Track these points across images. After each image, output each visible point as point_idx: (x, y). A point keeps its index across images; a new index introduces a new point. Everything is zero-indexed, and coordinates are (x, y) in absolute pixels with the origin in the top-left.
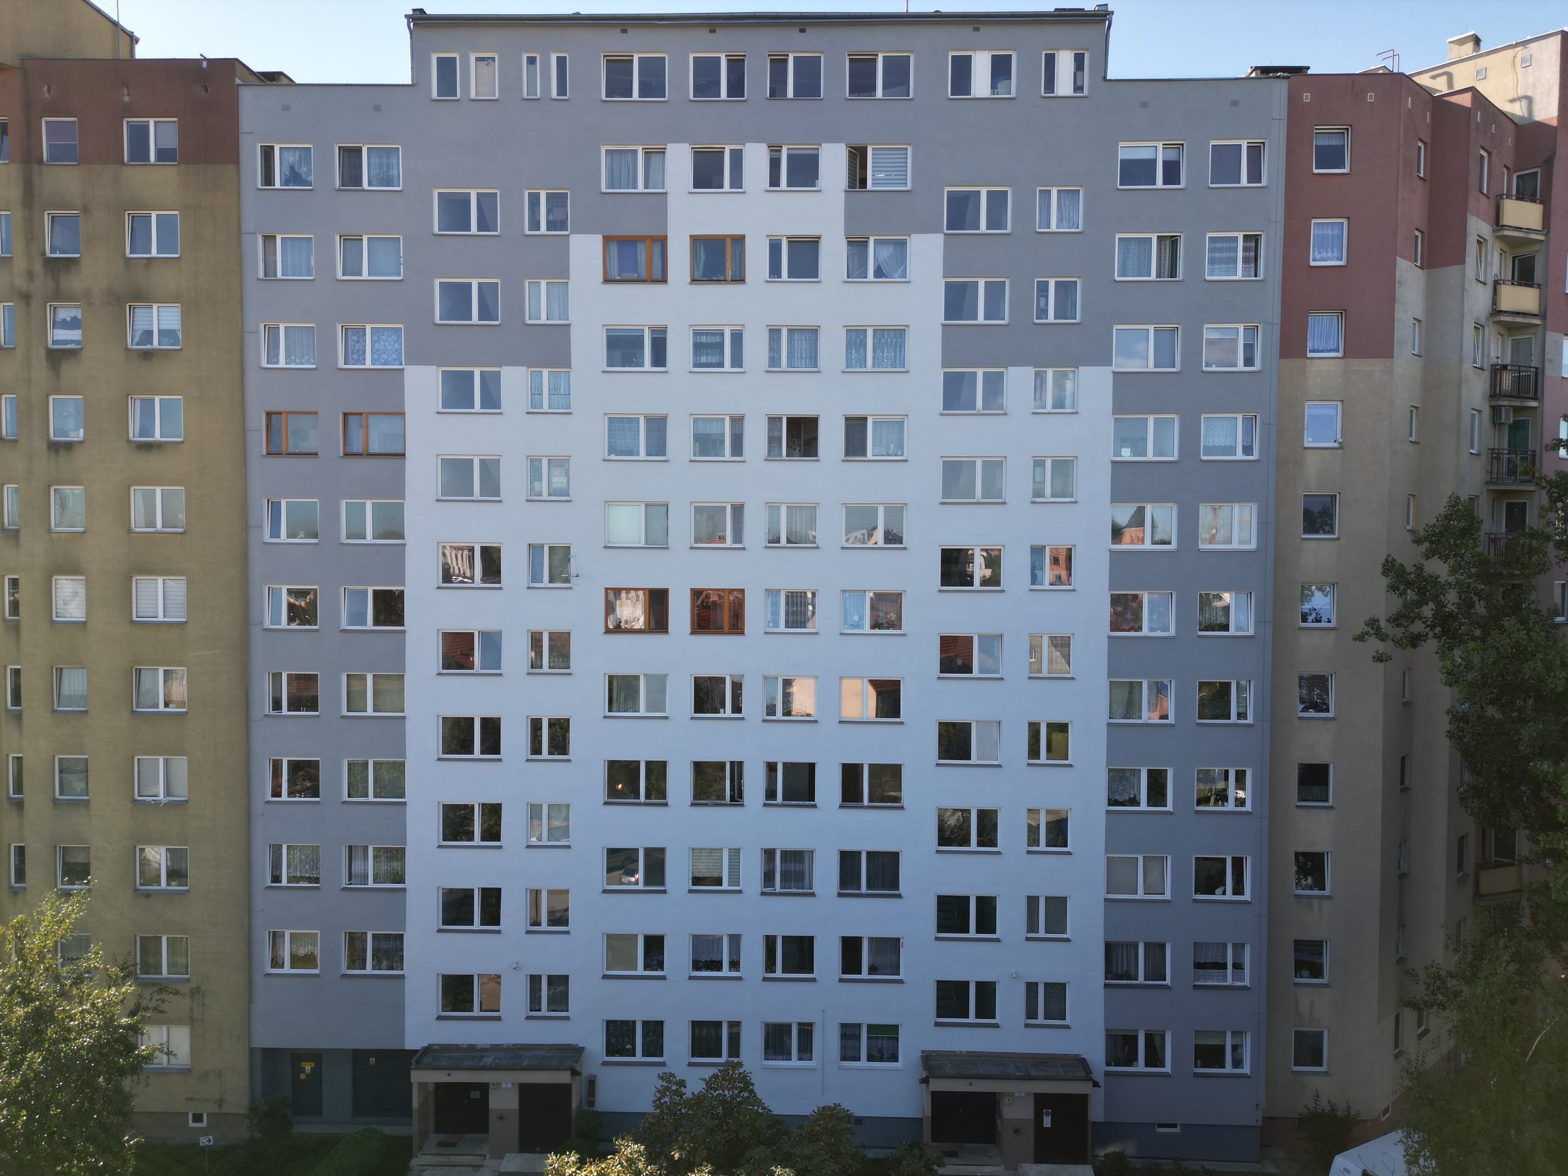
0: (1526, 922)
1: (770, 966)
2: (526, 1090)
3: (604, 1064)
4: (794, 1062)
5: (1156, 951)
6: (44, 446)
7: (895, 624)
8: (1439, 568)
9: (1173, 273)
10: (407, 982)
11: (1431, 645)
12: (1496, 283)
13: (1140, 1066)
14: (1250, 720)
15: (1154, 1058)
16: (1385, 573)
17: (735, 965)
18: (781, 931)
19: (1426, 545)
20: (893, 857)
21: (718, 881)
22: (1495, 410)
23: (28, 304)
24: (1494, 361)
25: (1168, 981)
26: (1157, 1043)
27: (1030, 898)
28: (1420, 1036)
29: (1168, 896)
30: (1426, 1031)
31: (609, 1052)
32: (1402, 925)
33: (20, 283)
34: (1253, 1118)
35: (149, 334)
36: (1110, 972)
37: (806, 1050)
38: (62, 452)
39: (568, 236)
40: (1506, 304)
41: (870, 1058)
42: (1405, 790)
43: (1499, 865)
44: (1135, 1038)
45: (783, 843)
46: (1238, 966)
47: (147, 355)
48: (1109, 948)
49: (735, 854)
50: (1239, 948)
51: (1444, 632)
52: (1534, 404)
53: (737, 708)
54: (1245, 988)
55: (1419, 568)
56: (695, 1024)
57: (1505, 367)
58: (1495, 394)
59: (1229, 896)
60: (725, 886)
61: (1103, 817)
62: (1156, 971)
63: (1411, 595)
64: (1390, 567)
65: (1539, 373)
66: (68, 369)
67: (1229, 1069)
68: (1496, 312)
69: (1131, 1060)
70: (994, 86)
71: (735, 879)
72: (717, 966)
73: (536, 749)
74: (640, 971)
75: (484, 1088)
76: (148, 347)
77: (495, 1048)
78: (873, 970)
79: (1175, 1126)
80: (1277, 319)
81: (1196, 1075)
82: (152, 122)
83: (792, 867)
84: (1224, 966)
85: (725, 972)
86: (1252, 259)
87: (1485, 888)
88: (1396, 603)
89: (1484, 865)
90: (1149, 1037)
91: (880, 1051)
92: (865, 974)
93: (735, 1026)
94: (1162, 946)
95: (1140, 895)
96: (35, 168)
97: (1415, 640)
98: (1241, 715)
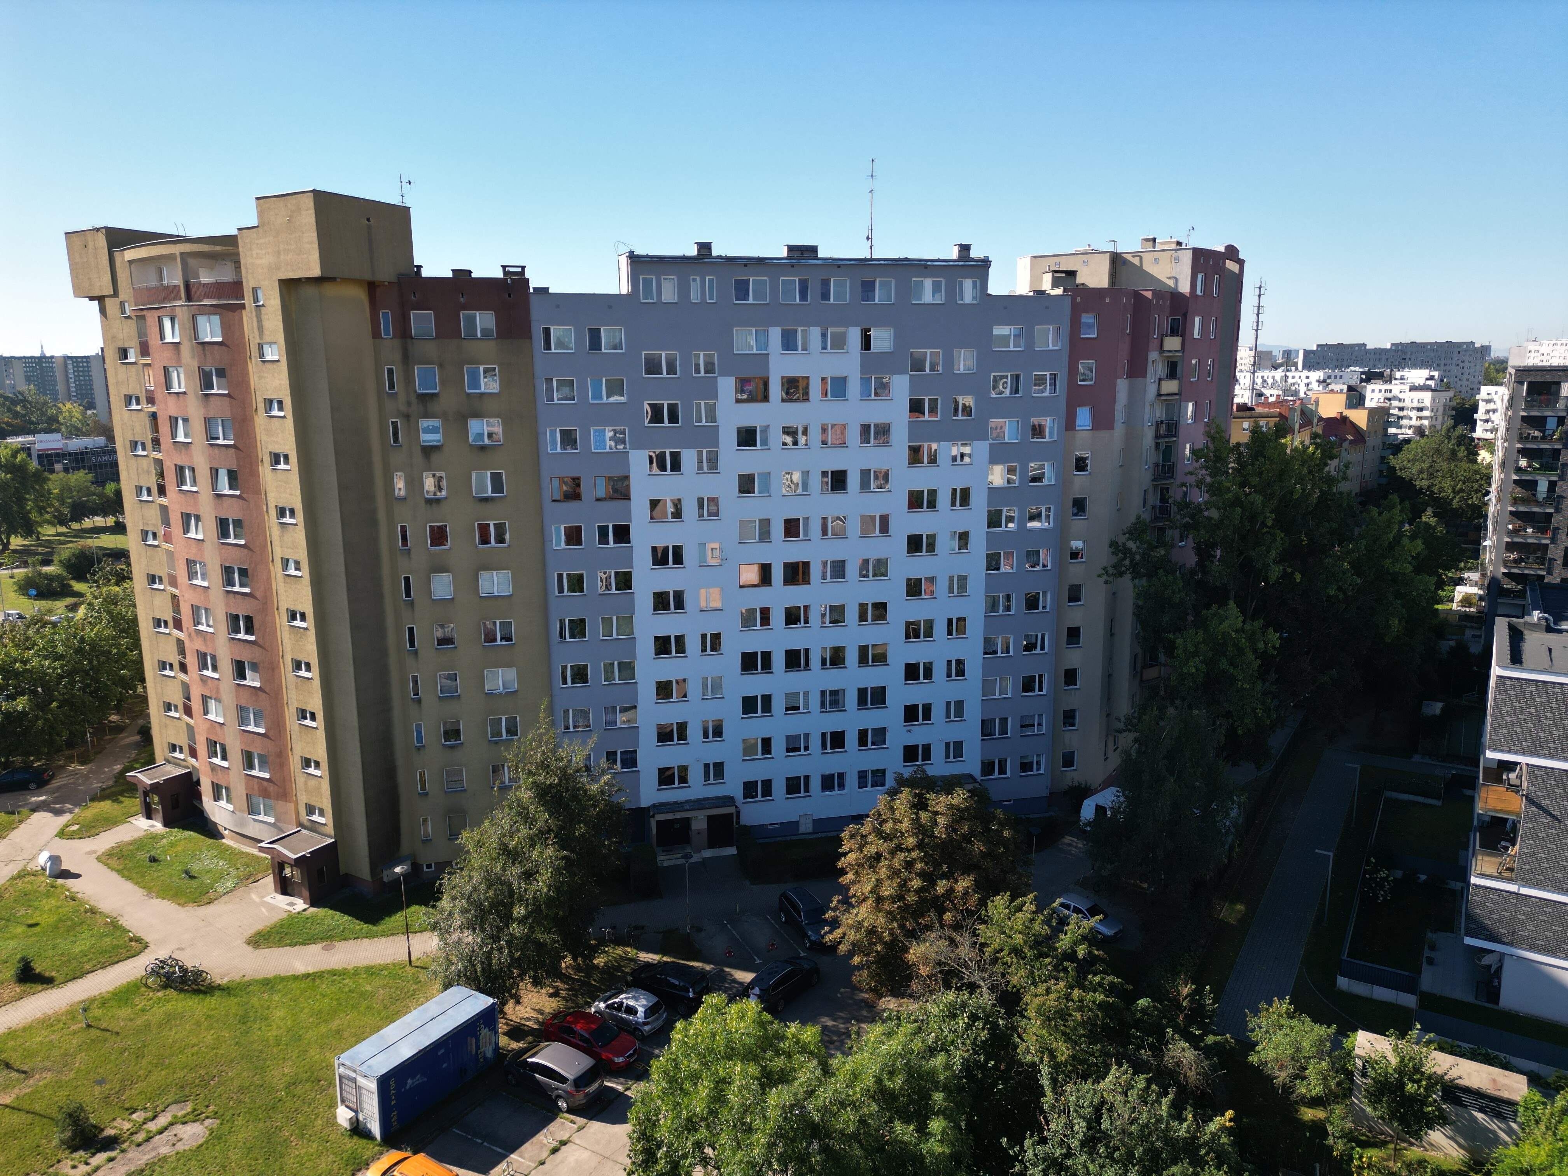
0: (1162, 693)
1: (824, 747)
2: (710, 818)
3: (744, 803)
4: (836, 792)
5: (1004, 721)
6: (423, 502)
7: (885, 574)
8: (1131, 545)
9: (1017, 393)
10: (640, 773)
11: (1128, 576)
12: (1160, 380)
13: (996, 775)
14: (1048, 609)
15: (1002, 771)
16: (1110, 546)
17: (806, 748)
18: (829, 730)
19: (1127, 535)
20: (883, 689)
21: (798, 708)
22: (1157, 445)
23: (408, 421)
24: (1157, 419)
25: (1009, 735)
26: (1003, 764)
27: (947, 702)
28: (1115, 750)
29: (1010, 695)
30: (1117, 748)
31: (745, 798)
32: (1109, 699)
33: (403, 408)
34: (1045, 793)
35: (481, 435)
36: (983, 734)
37: (841, 786)
38: (434, 505)
39: (716, 378)
40: (1164, 391)
41: (872, 786)
42: (1112, 635)
43: (1151, 666)
44: (994, 763)
45: (830, 687)
46: (1040, 725)
47: (483, 448)
48: (983, 722)
49: (806, 694)
50: (1040, 716)
51: (1133, 571)
52: (1174, 439)
53: (806, 622)
54: (1043, 734)
55: (1124, 544)
56: (787, 779)
57: (1162, 422)
58: (1157, 436)
59: (1037, 693)
60: (802, 710)
61: (980, 662)
62: (1004, 731)
63: (1120, 555)
64: (1113, 544)
65: (1177, 423)
66: (435, 457)
67: (1035, 772)
68: (1159, 395)
69: (992, 772)
70: (933, 296)
71: (806, 706)
72: (798, 750)
73: (704, 650)
74: (760, 756)
75: (688, 820)
76: (481, 443)
77: (688, 801)
78: (873, 744)
79: (1010, 801)
80: (1064, 416)
81: (1021, 776)
82: (478, 313)
83: (833, 698)
84: (1034, 725)
85: (802, 752)
86: (1054, 384)
87: (1145, 678)
88: (1115, 559)
89: (1145, 666)
90: (1000, 762)
91: (876, 783)
92: (870, 746)
93: (807, 778)
94: (1007, 719)
95: (998, 696)
96: (409, 340)
97: (1121, 574)
98: (1044, 607)
